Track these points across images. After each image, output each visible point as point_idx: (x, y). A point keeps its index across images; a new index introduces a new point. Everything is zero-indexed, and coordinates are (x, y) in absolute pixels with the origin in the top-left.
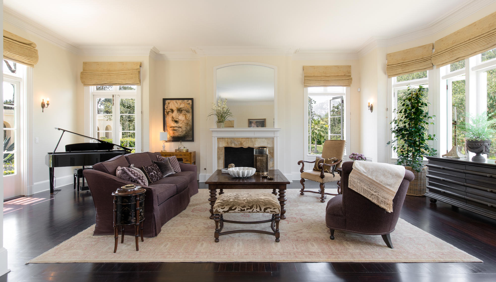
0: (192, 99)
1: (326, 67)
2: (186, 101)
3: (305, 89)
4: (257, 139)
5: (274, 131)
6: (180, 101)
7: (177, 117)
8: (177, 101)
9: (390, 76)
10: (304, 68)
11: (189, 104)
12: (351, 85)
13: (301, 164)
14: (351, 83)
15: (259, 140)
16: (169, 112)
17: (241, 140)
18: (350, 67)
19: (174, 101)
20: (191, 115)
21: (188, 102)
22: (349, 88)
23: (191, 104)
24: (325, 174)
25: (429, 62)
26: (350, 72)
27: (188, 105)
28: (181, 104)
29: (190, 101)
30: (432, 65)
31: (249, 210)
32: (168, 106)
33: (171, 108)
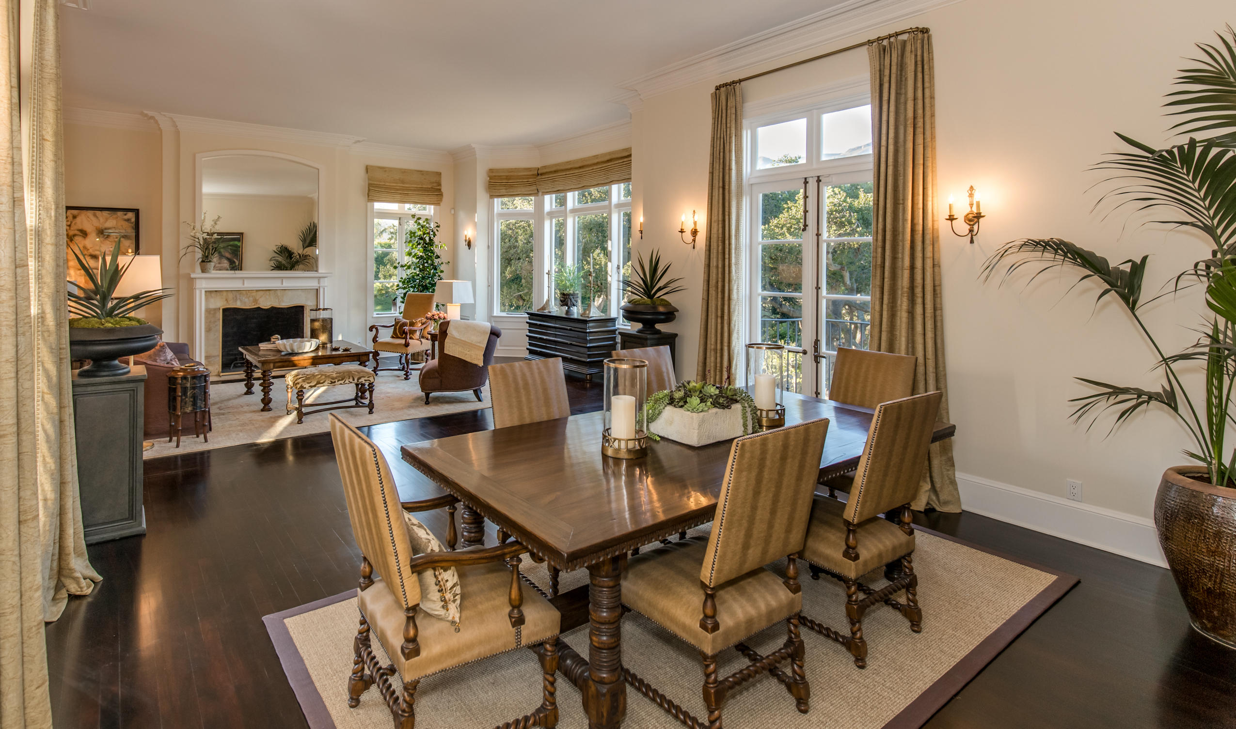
0: (137, 212)
1: (404, 171)
2: (120, 213)
3: (369, 204)
4: (287, 291)
5: (319, 278)
6: (105, 213)
7: (97, 248)
8: (98, 213)
9: (492, 196)
10: (367, 169)
11: (128, 220)
12: (441, 204)
13: (374, 330)
14: (441, 200)
15: (290, 293)
16: (75, 235)
17: (254, 294)
18: (439, 174)
19: (90, 213)
20: (132, 243)
21: (126, 217)
22: (438, 207)
23: (133, 220)
24: (410, 341)
25: (534, 187)
26: (439, 184)
27: (125, 224)
28: (107, 219)
29: (131, 215)
30: (536, 192)
31: (340, 382)
32: (71, 222)
33: (80, 228)
